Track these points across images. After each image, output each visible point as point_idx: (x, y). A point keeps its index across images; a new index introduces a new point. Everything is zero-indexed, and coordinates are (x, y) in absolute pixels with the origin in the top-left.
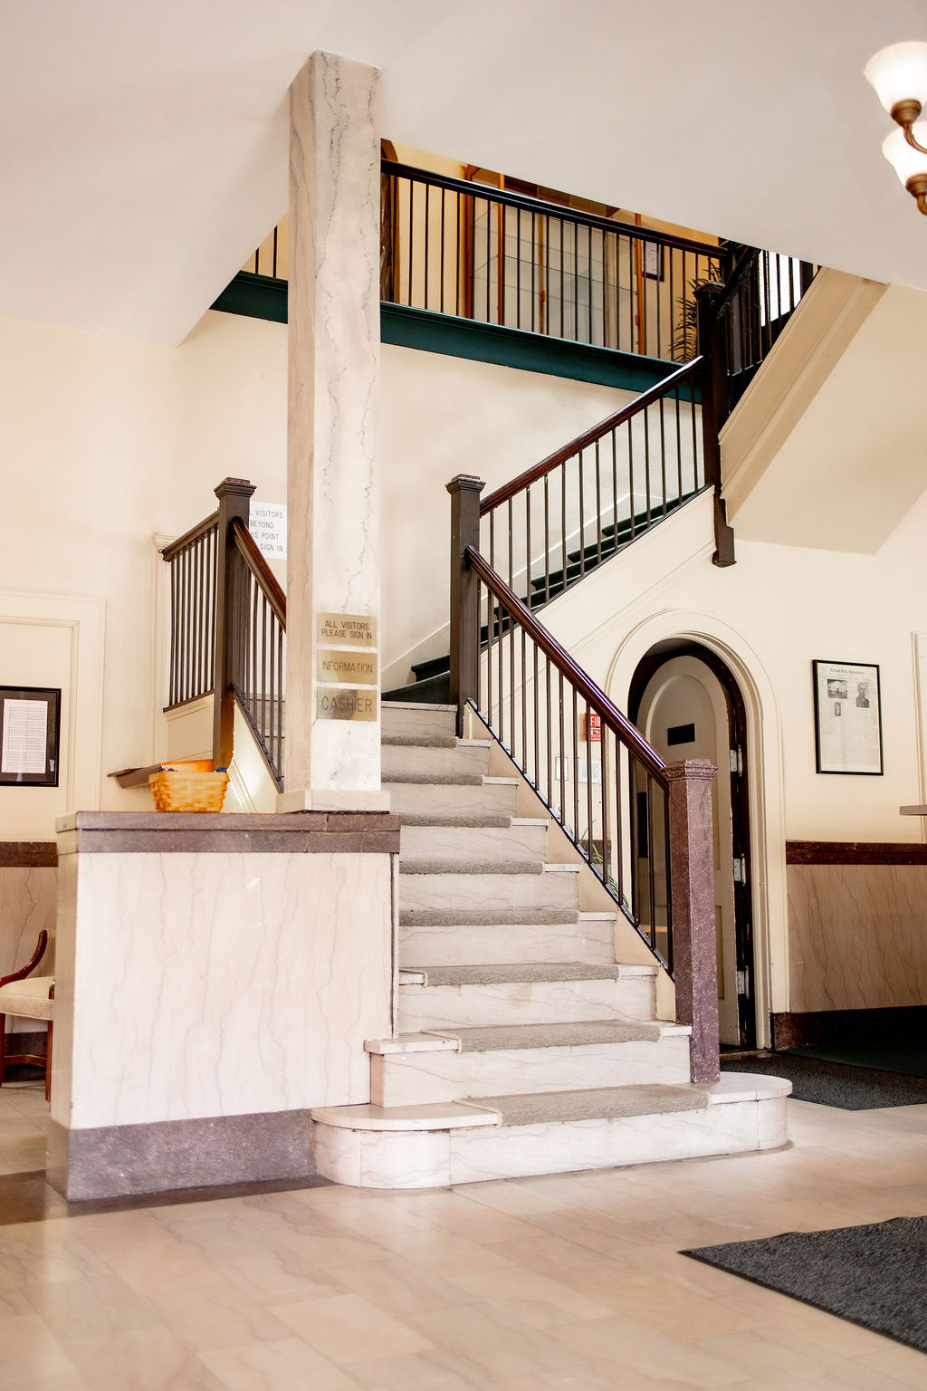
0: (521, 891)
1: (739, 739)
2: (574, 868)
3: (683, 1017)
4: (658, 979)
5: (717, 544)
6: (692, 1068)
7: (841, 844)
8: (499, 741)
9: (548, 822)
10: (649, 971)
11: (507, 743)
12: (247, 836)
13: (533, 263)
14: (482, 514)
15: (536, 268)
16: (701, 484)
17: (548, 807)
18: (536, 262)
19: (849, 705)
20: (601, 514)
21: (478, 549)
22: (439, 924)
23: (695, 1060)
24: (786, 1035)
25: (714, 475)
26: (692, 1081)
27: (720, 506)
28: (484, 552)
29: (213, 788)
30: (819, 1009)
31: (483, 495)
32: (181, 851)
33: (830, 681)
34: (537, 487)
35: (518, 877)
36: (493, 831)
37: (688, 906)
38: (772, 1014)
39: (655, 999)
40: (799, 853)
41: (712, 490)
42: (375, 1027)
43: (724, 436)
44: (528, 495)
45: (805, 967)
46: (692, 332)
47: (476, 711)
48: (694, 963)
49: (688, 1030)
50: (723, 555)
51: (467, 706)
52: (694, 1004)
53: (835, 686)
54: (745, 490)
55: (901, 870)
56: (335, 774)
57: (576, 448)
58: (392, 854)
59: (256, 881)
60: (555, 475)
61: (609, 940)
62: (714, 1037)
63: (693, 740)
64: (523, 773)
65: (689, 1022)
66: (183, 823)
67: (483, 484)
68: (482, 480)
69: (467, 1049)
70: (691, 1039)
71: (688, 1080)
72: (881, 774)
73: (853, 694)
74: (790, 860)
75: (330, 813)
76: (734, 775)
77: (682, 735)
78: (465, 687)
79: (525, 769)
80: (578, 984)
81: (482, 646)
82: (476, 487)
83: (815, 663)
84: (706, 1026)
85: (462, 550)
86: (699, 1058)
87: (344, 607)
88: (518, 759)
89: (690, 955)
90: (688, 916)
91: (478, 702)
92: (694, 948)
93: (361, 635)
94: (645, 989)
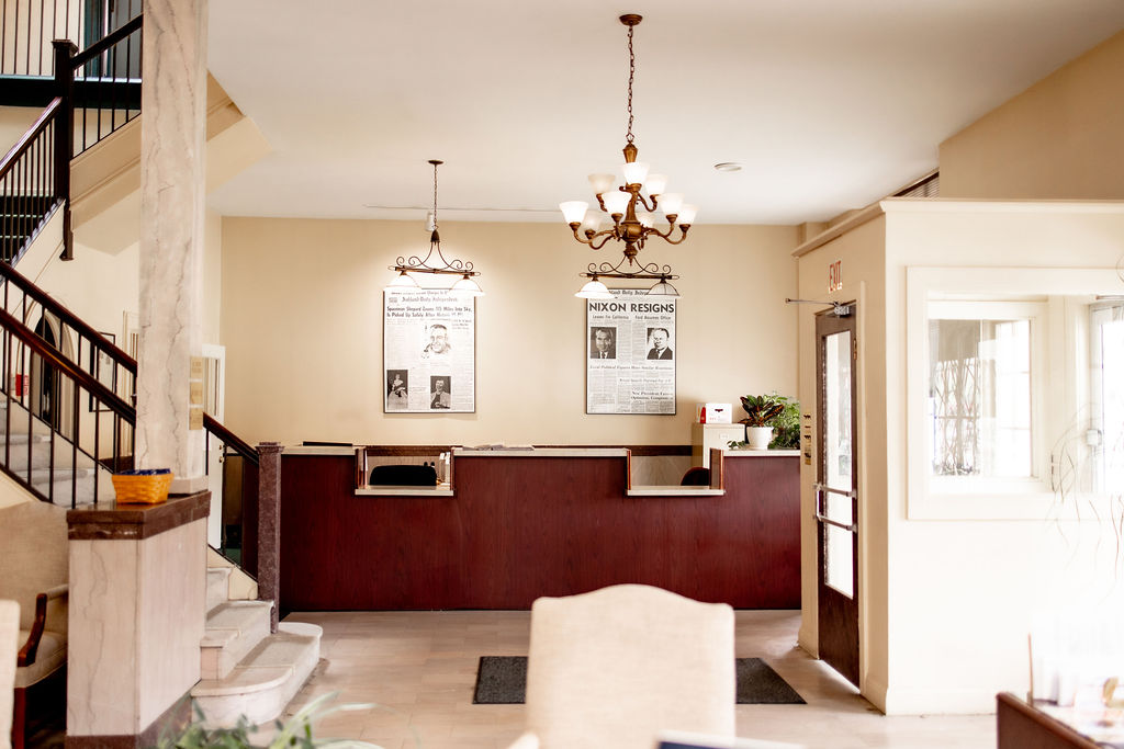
4: (232, 575)
5: (65, 245)
6: (272, 625)
27: (68, 216)
39: (229, 588)
41: (64, 203)
49: (271, 603)
71: (269, 632)
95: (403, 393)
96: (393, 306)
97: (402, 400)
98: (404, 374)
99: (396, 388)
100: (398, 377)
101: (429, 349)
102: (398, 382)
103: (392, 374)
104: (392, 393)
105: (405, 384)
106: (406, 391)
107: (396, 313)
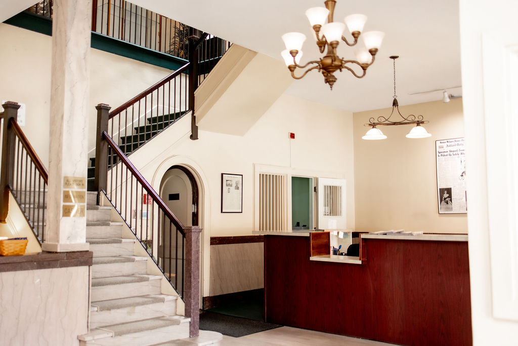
0: (127, 268)
1: (196, 201)
2: (146, 258)
3: (187, 314)
4: (177, 301)
5: (192, 132)
6: (190, 332)
7: (228, 237)
8: (115, 208)
9: (135, 240)
10: (175, 298)
11: (118, 208)
12: (35, 263)
13: (120, 7)
14: (109, 119)
15: (121, 9)
16: (187, 109)
17: (135, 235)
18: (121, 7)
19: (232, 189)
20: (147, 113)
21: (107, 132)
22: (100, 285)
23: (191, 329)
24: (208, 304)
25: (192, 107)
26: (190, 337)
27: (194, 118)
28: (110, 133)
29: (22, 246)
30: (218, 294)
31: (110, 112)
32: (9, 271)
33: (227, 181)
34: (130, 109)
35: (126, 263)
36: (115, 245)
37: (191, 277)
38: (203, 297)
39: (176, 307)
40: (215, 241)
41: (191, 112)
42: (81, 330)
43: (196, 93)
44: (126, 112)
45: (214, 280)
46: (177, 39)
47: (106, 195)
48: (192, 297)
49: (189, 320)
50: (194, 136)
51: (101, 192)
52: (192, 311)
53: (229, 182)
54: (203, 114)
55: (246, 245)
56: (69, 237)
57: (144, 95)
58: (89, 266)
59: (38, 280)
60: (136, 104)
61: (159, 286)
62: (197, 321)
63: (178, 199)
64: (125, 221)
65: (190, 316)
66: (10, 260)
67: (110, 108)
68: (110, 106)
69: (116, 335)
70: (190, 322)
71: (188, 336)
72: (242, 212)
73: (234, 185)
74: (211, 244)
75: (67, 252)
76: (193, 213)
77: (175, 197)
78: (101, 185)
79: (126, 219)
80: (151, 305)
81: (109, 167)
82: (108, 109)
83: (222, 174)
84: (195, 318)
85: (101, 133)
86: (192, 329)
87: (74, 174)
88: (123, 215)
89: (191, 294)
90: (191, 281)
91: (106, 192)
92: (192, 292)
93: (80, 185)
94: (173, 304)
95: (449, 202)
96: (441, 150)
97: (449, 206)
98: (449, 191)
99: (445, 199)
100: (446, 192)
101: (464, 175)
102: (446, 195)
103: (442, 191)
104: (443, 202)
105: (450, 197)
106: (451, 200)
107: (443, 154)
